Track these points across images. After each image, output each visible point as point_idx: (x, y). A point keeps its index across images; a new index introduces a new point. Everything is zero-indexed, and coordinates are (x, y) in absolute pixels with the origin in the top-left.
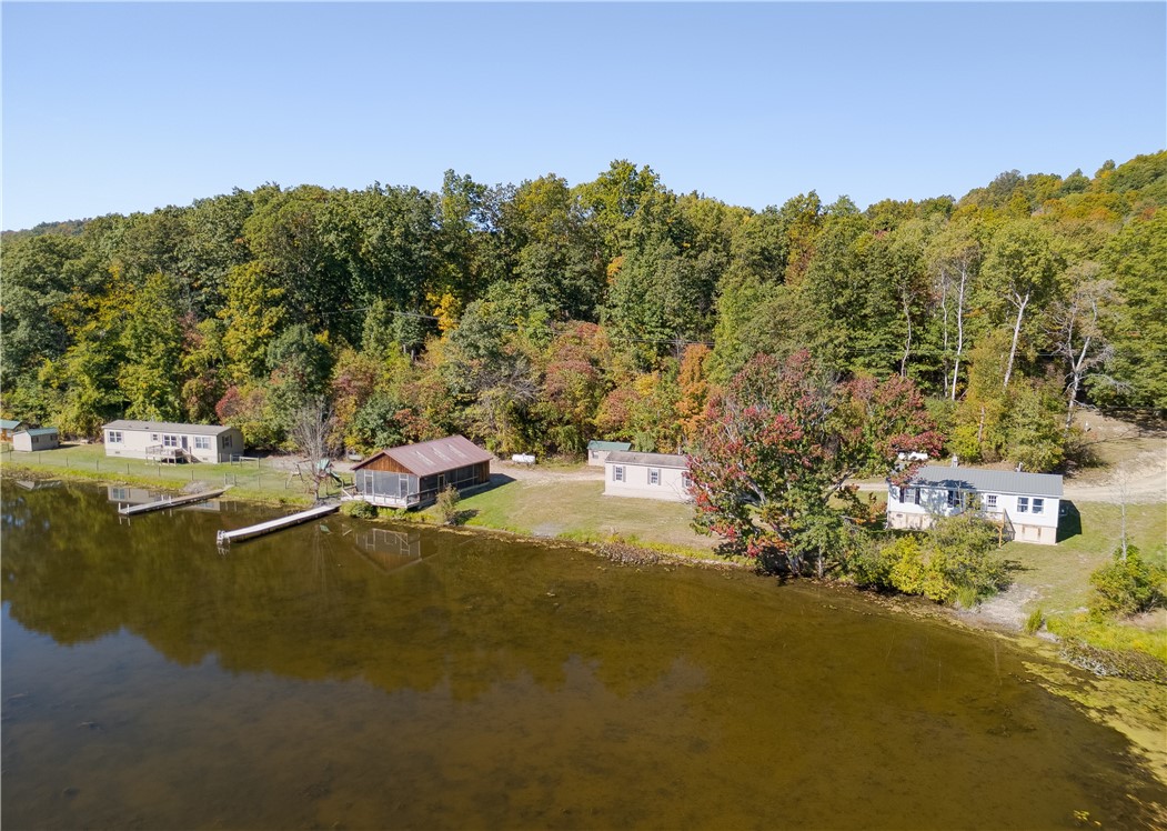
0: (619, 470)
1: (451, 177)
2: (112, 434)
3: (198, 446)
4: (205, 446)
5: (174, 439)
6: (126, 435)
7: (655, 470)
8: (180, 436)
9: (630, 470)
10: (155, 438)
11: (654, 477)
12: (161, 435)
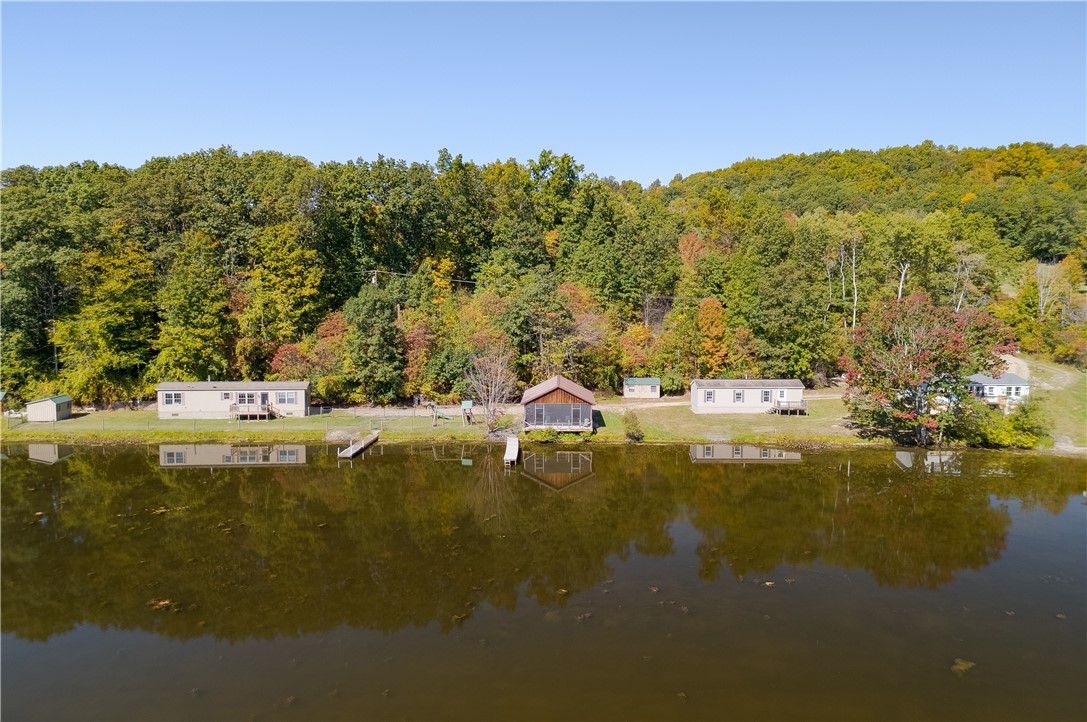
0: (709, 394)
1: (444, 156)
2: (168, 396)
3: (282, 401)
4: (291, 401)
5: (250, 396)
6: (187, 396)
7: (738, 391)
8: (259, 393)
9: (718, 393)
10: (227, 396)
11: (738, 396)
12: (234, 395)
